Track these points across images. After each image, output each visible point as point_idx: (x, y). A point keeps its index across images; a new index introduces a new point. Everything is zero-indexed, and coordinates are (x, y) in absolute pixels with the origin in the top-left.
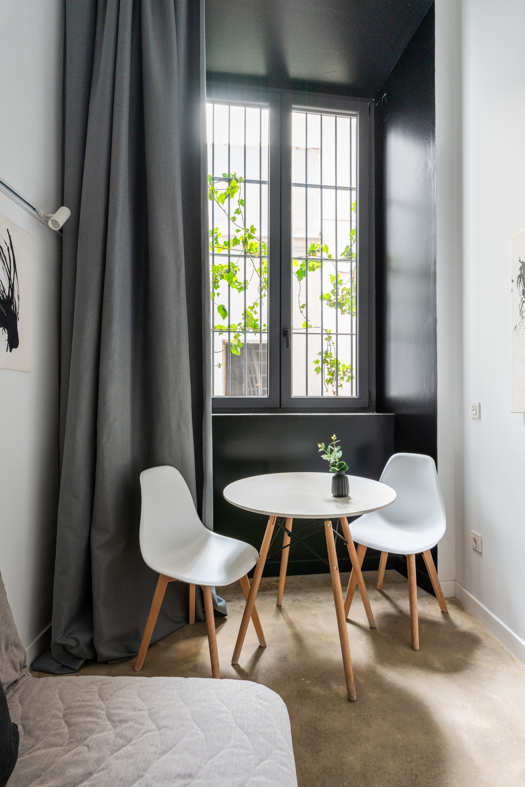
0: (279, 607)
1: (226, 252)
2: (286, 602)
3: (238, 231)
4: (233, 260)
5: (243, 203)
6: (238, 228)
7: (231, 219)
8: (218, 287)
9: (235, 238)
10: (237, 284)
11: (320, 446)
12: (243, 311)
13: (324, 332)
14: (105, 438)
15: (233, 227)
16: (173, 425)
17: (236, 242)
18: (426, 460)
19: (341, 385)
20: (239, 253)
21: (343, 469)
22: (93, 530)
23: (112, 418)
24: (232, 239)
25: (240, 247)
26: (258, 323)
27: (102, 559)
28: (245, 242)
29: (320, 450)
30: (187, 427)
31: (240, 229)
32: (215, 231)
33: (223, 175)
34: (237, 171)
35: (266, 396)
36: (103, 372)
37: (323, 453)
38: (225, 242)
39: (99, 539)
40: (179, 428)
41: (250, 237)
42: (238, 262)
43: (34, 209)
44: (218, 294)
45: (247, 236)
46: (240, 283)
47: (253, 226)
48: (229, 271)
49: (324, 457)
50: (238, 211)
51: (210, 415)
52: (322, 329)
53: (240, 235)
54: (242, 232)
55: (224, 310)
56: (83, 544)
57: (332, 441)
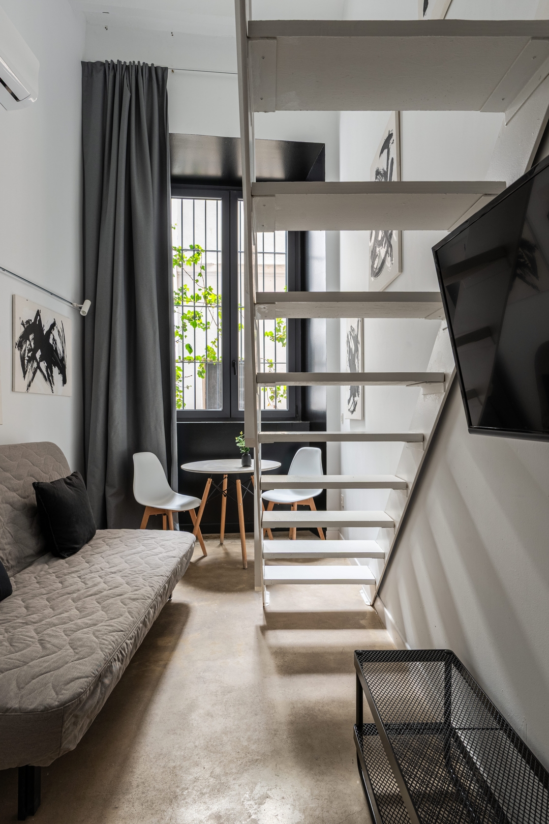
0: (221, 544)
1: (192, 304)
2: (226, 542)
3: (200, 290)
4: (197, 309)
5: (204, 268)
6: (200, 288)
7: (195, 281)
8: (186, 330)
9: (198, 295)
10: (202, 325)
11: (236, 438)
12: (205, 347)
13: (266, 362)
14: (113, 434)
15: (197, 288)
16: (152, 428)
17: (199, 298)
18: (317, 451)
19: (280, 401)
20: (202, 305)
21: (247, 451)
22: (106, 487)
23: (116, 423)
24: (196, 295)
25: (203, 300)
26: (216, 355)
27: (112, 503)
28: (205, 297)
29: (237, 441)
30: (161, 428)
31: (201, 288)
32: (184, 287)
33: (190, 246)
34: (200, 243)
35: (221, 409)
36: (111, 396)
37: (238, 442)
38: (191, 296)
39: (110, 492)
40: (156, 429)
41: (209, 294)
42: (201, 311)
43: (71, 303)
44: (186, 336)
45: (206, 293)
46: (203, 324)
47: (210, 287)
48: (194, 317)
49: (238, 445)
50: (200, 274)
51: (175, 422)
52: (264, 360)
53: (201, 294)
54: (203, 290)
55: (190, 348)
56: (101, 494)
57: (241, 435)
